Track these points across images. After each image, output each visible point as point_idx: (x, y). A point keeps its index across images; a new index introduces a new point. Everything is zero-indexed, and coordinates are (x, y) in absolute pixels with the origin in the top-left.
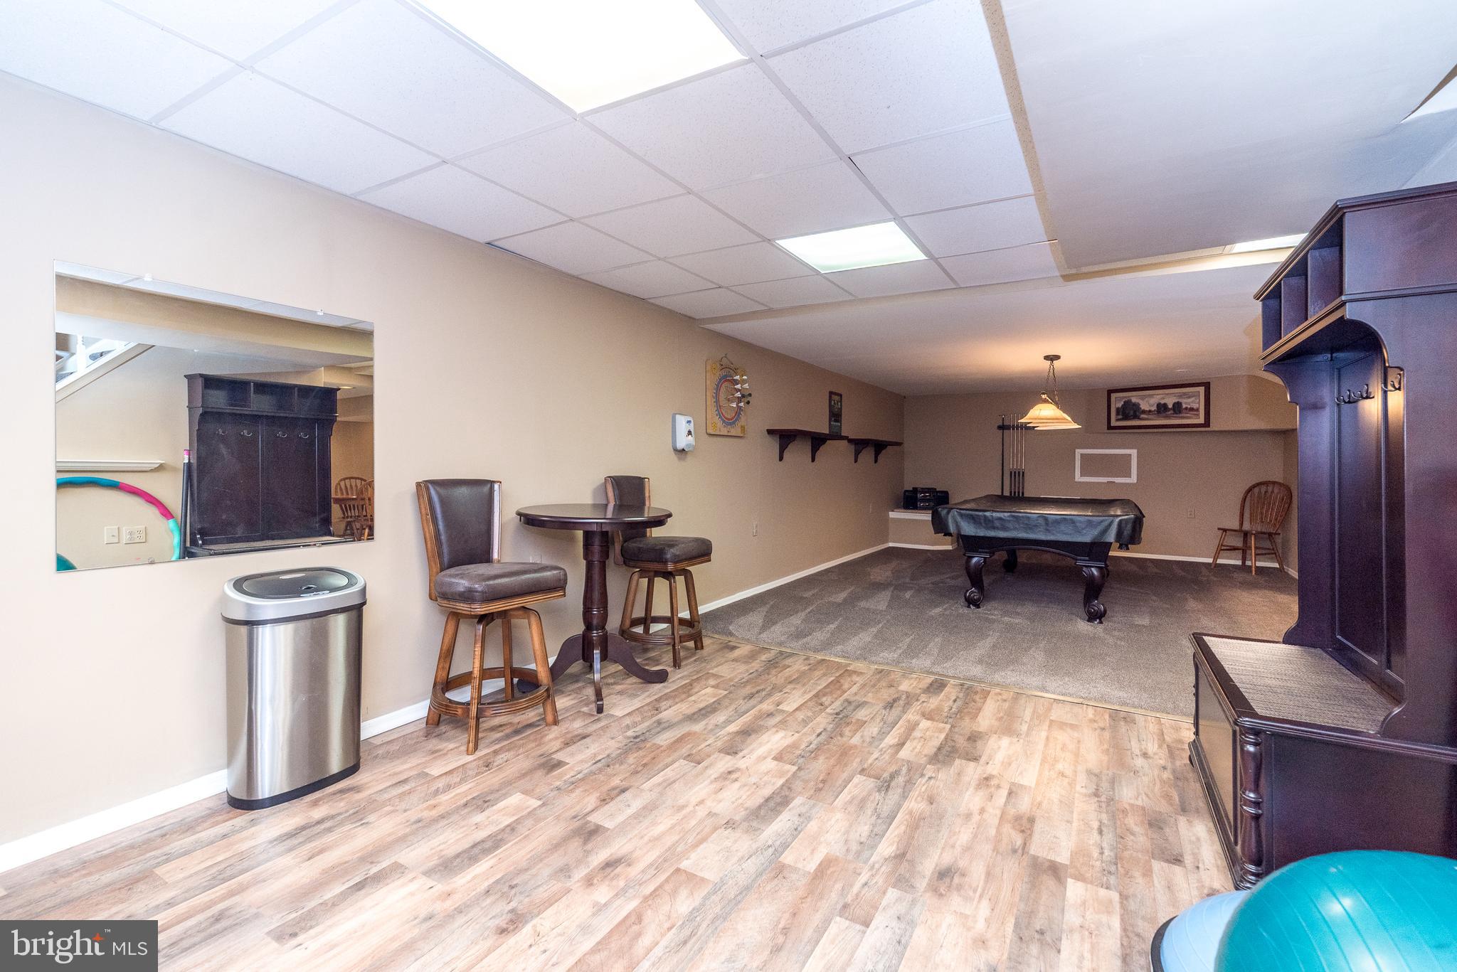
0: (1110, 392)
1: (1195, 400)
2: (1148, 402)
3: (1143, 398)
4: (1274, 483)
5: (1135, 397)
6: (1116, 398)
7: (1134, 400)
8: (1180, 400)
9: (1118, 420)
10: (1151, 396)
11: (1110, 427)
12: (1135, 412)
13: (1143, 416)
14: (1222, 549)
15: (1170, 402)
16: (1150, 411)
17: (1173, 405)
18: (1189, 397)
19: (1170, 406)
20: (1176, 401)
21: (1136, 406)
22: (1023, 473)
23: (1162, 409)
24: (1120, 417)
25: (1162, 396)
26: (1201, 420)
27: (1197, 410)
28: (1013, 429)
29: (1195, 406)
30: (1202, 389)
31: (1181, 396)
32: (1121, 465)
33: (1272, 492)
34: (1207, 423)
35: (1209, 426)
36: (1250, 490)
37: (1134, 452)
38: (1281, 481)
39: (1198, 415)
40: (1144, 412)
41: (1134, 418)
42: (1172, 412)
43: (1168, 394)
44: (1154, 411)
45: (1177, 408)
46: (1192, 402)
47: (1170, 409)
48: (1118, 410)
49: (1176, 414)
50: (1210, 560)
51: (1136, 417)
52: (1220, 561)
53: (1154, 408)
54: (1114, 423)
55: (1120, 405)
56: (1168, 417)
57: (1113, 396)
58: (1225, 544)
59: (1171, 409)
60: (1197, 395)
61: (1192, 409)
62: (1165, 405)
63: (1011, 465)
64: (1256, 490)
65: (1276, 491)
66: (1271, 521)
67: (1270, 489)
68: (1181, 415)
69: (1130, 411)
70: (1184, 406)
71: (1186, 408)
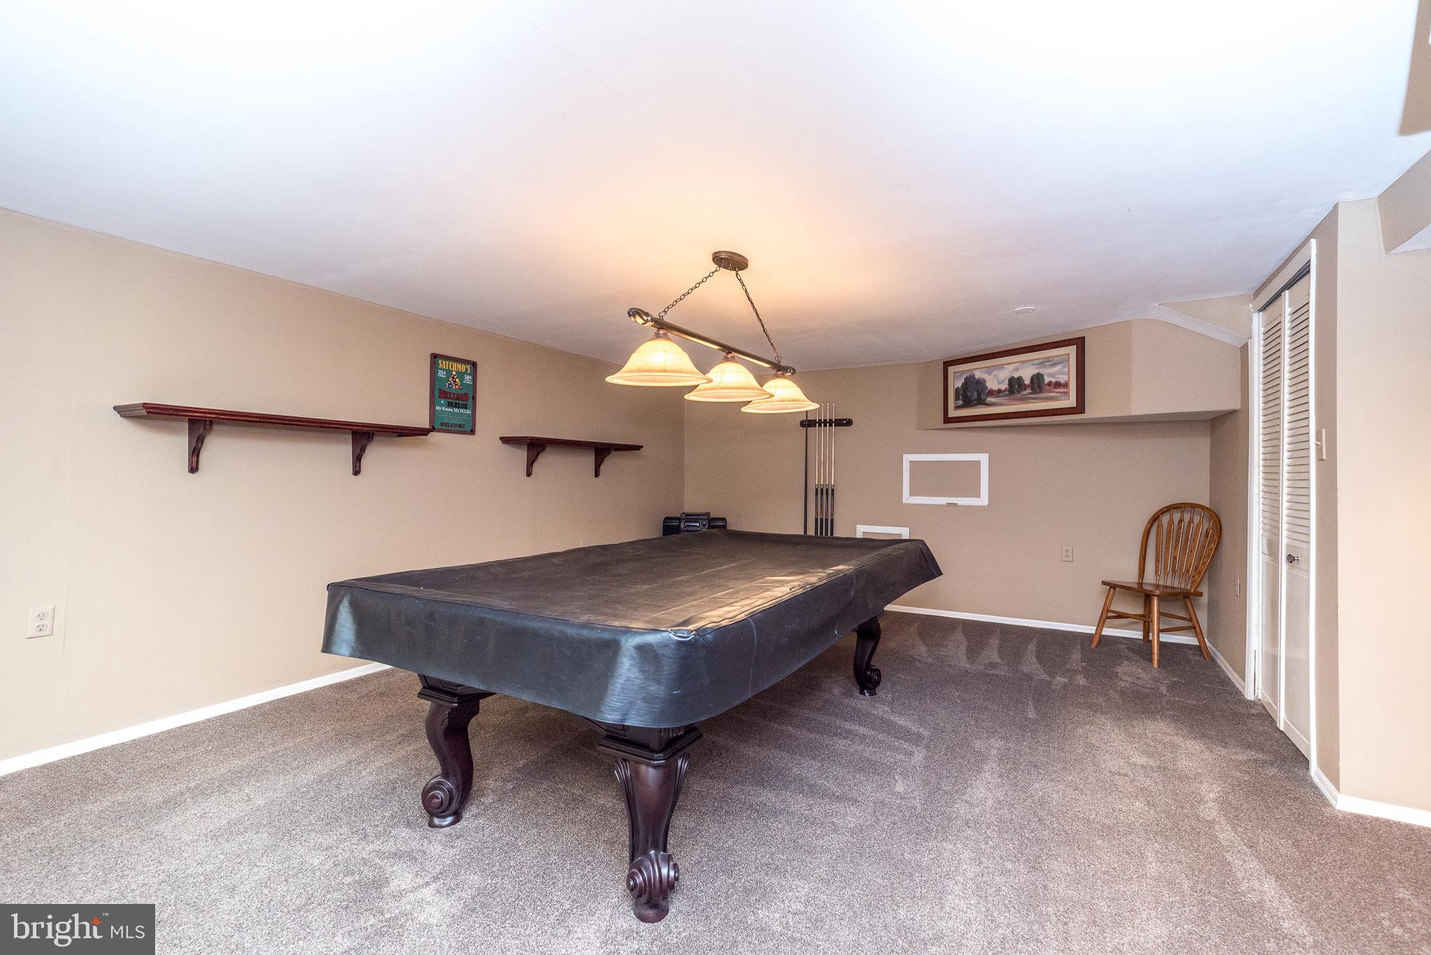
0: (947, 364)
1: (1061, 368)
2: (995, 377)
3: (989, 370)
4: (1193, 506)
5: (978, 370)
6: (955, 373)
7: (978, 375)
8: (1042, 371)
9: (957, 407)
10: (1001, 367)
11: (947, 420)
12: (979, 395)
13: (990, 399)
14: (1108, 615)
15: (1027, 374)
16: (999, 391)
17: (1032, 379)
18: (1054, 365)
19: (1027, 382)
20: (1035, 372)
21: (981, 383)
22: (833, 490)
23: (1015, 386)
24: (960, 402)
25: (1015, 365)
26: (1071, 402)
27: (1066, 385)
28: (820, 426)
29: (1063, 379)
30: (1072, 350)
31: (1042, 364)
32: (965, 479)
33: (1191, 521)
34: (1080, 408)
35: (1082, 412)
36: (1155, 519)
37: (984, 459)
38: (1206, 503)
39: (1067, 394)
40: (991, 393)
41: (976, 405)
42: (1029, 391)
43: (1023, 362)
44: (1005, 391)
45: (1037, 380)
46: (1060, 373)
47: (1025, 387)
48: (957, 390)
49: (1036, 393)
50: (1091, 630)
51: (981, 402)
52: (1107, 632)
53: (1004, 386)
54: (953, 413)
55: (959, 384)
56: (1024, 400)
57: (951, 369)
58: (1112, 608)
59: (1028, 386)
60: (1064, 360)
61: (1058, 385)
62: (1020, 379)
63: (815, 481)
64: (1165, 519)
65: (1196, 520)
66: (1188, 571)
67: (1187, 517)
68: (1042, 395)
69: (973, 393)
70: (1047, 380)
71: (1050, 384)
